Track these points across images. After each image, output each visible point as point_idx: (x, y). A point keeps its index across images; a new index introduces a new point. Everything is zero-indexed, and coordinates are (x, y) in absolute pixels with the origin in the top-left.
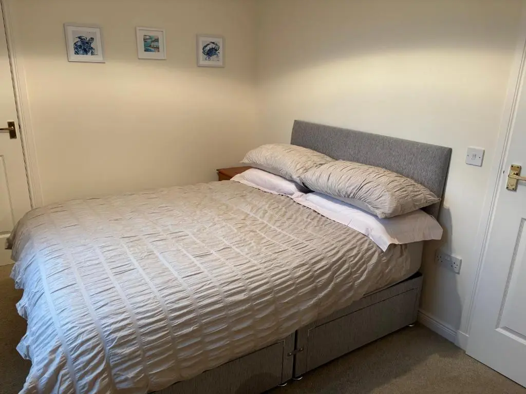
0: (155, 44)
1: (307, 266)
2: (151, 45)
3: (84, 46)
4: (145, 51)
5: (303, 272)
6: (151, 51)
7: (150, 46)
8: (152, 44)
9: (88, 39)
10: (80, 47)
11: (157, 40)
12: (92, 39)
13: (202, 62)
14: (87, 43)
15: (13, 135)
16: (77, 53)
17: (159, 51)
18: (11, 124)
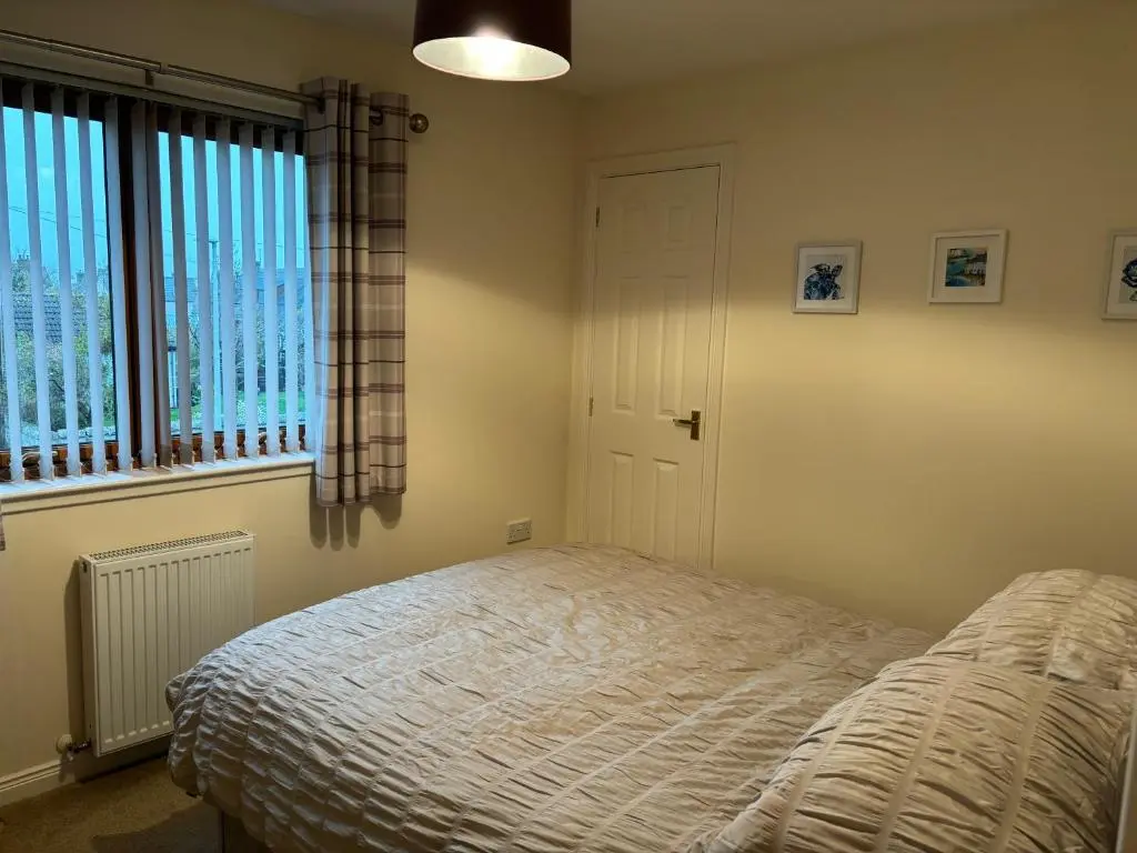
0: (975, 267)
1: (451, 814)
2: (964, 269)
3: (824, 284)
4: (948, 284)
5: (431, 816)
6: (962, 284)
7: (962, 273)
8: (969, 268)
9: (832, 268)
10: (816, 284)
11: (982, 258)
12: (840, 267)
13: (1116, 308)
14: (829, 276)
15: (695, 435)
16: (808, 297)
17: (983, 284)
18: (696, 415)
